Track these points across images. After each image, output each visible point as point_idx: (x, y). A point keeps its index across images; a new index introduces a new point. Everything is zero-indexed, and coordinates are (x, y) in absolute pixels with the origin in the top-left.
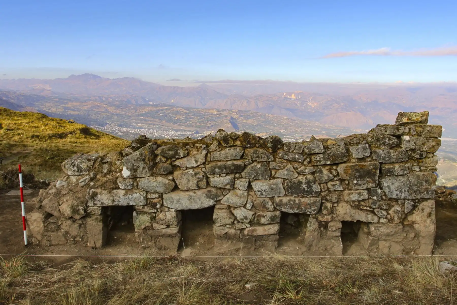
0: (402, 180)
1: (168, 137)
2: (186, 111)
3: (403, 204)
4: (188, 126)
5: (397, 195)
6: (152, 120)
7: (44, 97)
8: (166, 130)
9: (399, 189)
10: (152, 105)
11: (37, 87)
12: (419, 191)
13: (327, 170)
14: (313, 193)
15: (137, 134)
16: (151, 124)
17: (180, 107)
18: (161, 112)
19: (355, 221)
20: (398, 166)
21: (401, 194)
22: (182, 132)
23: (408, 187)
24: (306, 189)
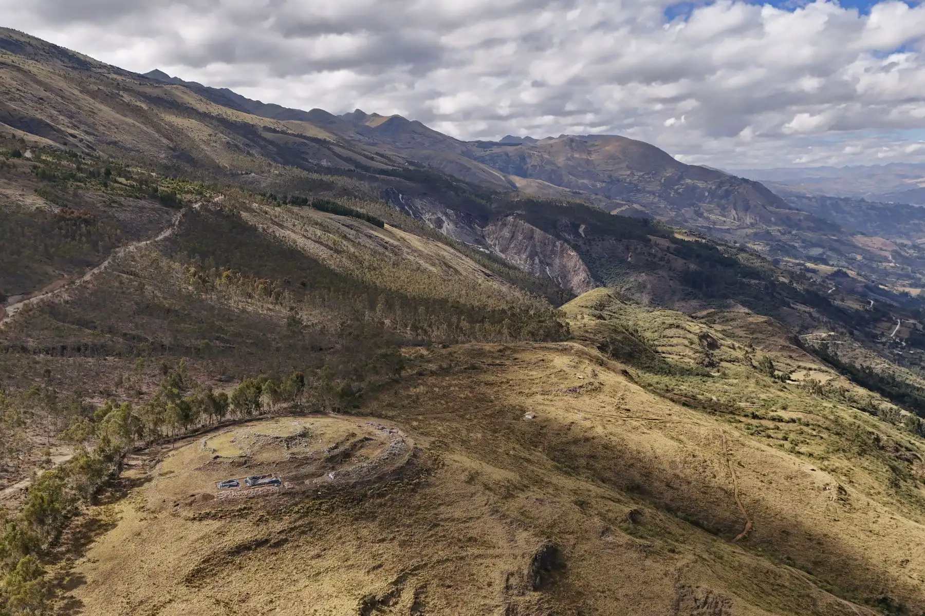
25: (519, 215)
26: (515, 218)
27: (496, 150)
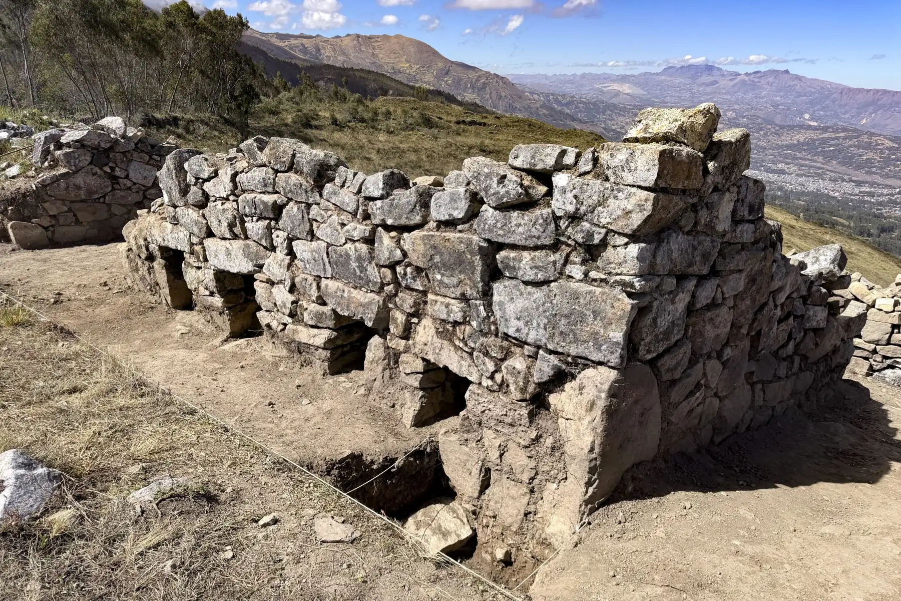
0: (535, 296)
1: (837, 194)
2: (891, 144)
3: (534, 357)
4: (888, 176)
5: (518, 330)
6: (809, 157)
7: (615, 106)
8: (834, 180)
9: (525, 317)
10: (815, 129)
11: (609, 88)
12: (575, 334)
13: (393, 238)
14: (371, 285)
15: (773, 183)
16: (806, 166)
17: (880, 135)
18: (832, 142)
19: (441, 366)
20: (528, 256)
21: (529, 330)
22: (871, 186)
23: (547, 318)
24: (358, 273)
25: (329, 79)
26: (326, 83)
27: (293, 42)
